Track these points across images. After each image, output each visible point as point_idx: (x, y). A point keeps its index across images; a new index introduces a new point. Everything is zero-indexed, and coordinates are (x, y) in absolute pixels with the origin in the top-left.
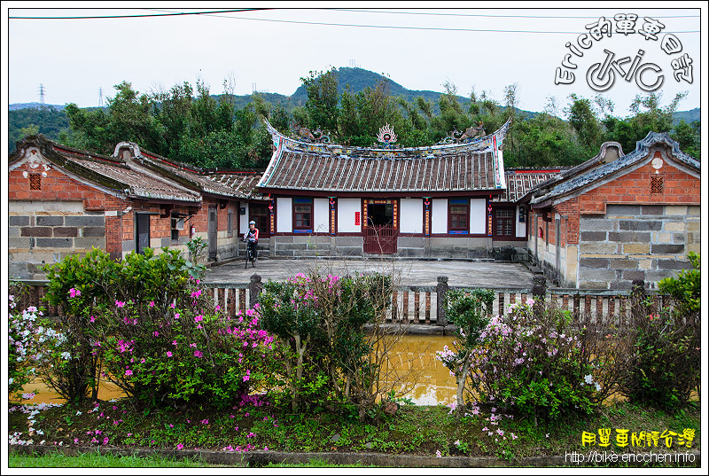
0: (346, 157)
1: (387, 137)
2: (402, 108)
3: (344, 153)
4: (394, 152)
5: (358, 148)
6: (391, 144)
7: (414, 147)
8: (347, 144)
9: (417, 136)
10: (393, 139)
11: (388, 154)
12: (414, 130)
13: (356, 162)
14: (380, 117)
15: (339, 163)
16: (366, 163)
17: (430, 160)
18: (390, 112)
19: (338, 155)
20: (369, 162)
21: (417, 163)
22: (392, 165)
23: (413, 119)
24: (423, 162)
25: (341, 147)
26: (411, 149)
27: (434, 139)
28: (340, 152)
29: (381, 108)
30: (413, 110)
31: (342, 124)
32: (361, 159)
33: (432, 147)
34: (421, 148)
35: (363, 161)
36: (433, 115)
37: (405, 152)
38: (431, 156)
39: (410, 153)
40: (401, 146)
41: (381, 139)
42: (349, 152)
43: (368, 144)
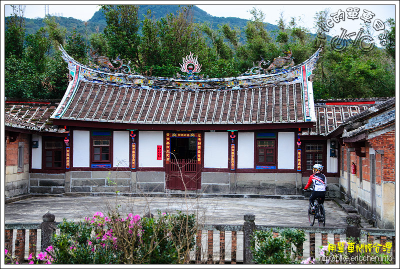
0: (147, 88)
1: (191, 67)
2: (206, 35)
3: (145, 83)
4: (198, 83)
5: (161, 78)
6: (195, 74)
7: (219, 77)
8: (149, 74)
9: (222, 66)
10: (197, 69)
11: (192, 85)
12: (219, 60)
13: (158, 93)
14: (183, 45)
15: (140, 94)
16: (168, 94)
17: (236, 91)
18: (193, 40)
19: (139, 85)
20: (172, 94)
21: (222, 94)
22: (196, 96)
23: (218, 48)
24: (229, 93)
25: (142, 77)
26: (215, 80)
27: (240, 69)
28: (141, 82)
29: (184, 36)
30: (217, 38)
31: (143, 52)
32: (164, 90)
33: (238, 78)
34: (227, 79)
35: (166, 93)
36: (239, 44)
37: (209, 83)
38: (237, 87)
39: (214, 84)
40: (205, 77)
41: (184, 68)
42: (151, 82)
43: (170, 74)
